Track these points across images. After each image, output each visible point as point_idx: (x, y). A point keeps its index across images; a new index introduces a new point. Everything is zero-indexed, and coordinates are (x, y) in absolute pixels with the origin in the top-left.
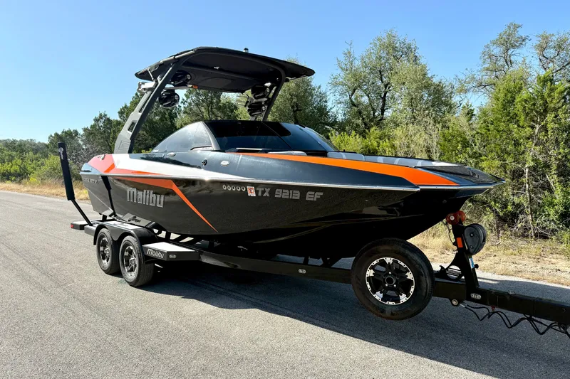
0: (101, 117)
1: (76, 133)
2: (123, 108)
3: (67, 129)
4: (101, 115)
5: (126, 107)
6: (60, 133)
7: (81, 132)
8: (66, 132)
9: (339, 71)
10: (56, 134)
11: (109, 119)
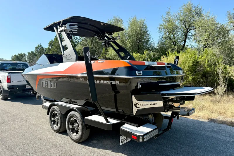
0: (39, 47)
1: (25, 55)
2: (51, 41)
3: (20, 53)
4: (38, 45)
5: (52, 41)
6: (17, 55)
7: (27, 54)
8: (20, 55)
9: (163, 22)
10: (15, 55)
11: (42, 48)
